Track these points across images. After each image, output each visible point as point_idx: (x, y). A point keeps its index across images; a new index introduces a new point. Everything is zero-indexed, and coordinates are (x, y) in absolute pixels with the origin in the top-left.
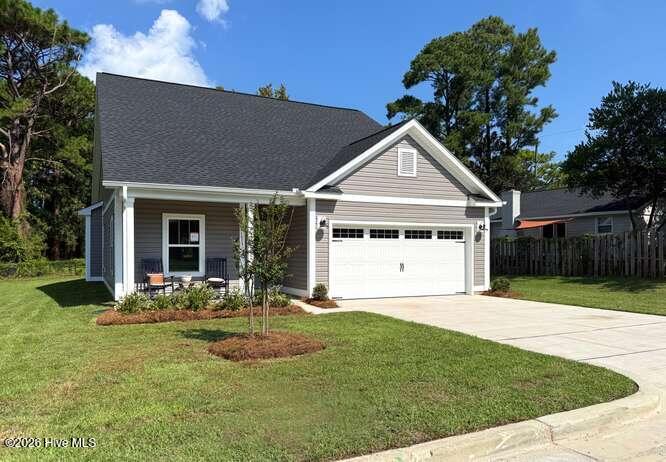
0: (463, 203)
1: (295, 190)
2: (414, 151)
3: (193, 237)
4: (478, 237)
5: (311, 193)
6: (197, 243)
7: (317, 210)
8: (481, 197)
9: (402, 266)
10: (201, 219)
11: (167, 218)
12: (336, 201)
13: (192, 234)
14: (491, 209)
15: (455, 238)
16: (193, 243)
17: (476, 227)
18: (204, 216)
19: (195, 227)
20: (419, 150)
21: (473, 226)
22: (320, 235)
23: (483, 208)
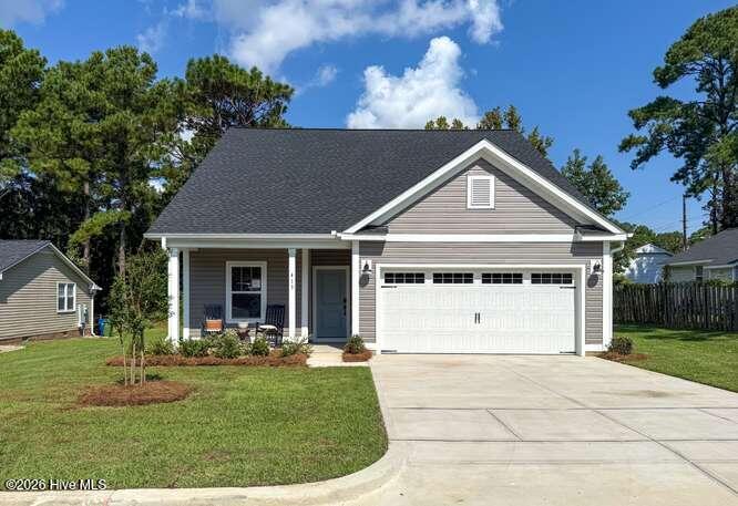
0: (570, 238)
1: (334, 233)
2: (492, 178)
3: (255, 283)
4: (593, 281)
5: (350, 235)
6: (260, 289)
7: (361, 253)
8: (595, 228)
9: (478, 317)
10: (263, 265)
11: (230, 265)
12: (384, 242)
13: (253, 281)
14: (615, 244)
15: (559, 282)
16: (254, 290)
17: (588, 268)
18: (265, 263)
19: (257, 273)
20: (497, 176)
21: (583, 267)
22: (364, 280)
23: (602, 242)
